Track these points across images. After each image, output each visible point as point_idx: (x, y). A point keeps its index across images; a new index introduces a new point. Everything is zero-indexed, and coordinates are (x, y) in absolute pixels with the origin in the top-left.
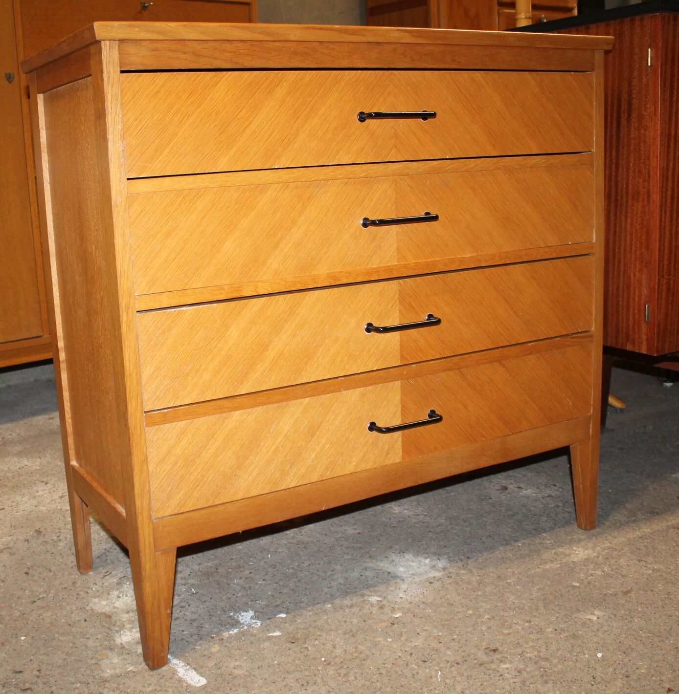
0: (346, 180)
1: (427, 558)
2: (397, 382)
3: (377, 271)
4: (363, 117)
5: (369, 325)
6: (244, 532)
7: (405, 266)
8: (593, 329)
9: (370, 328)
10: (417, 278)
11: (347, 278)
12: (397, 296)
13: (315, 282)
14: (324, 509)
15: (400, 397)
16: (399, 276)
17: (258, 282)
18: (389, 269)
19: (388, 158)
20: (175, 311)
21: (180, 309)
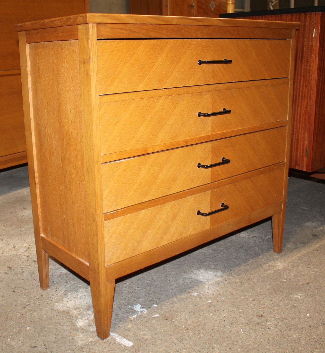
0: (192, 94)
1: (211, 271)
2: (209, 191)
3: (203, 138)
4: (200, 63)
5: (199, 164)
6: (144, 268)
7: (215, 135)
8: (285, 161)
9: (199, 166)
10: (219, 141)
11: (191, 142)
12: (211, 150)
13: (178, 145)
14: (177, 254)
15: (210, 198)
16: (212, 140)
17: (155, 146)
18: (208, 137)
19: (210, 82)
20: (118, 162)
21: (120, 161)
